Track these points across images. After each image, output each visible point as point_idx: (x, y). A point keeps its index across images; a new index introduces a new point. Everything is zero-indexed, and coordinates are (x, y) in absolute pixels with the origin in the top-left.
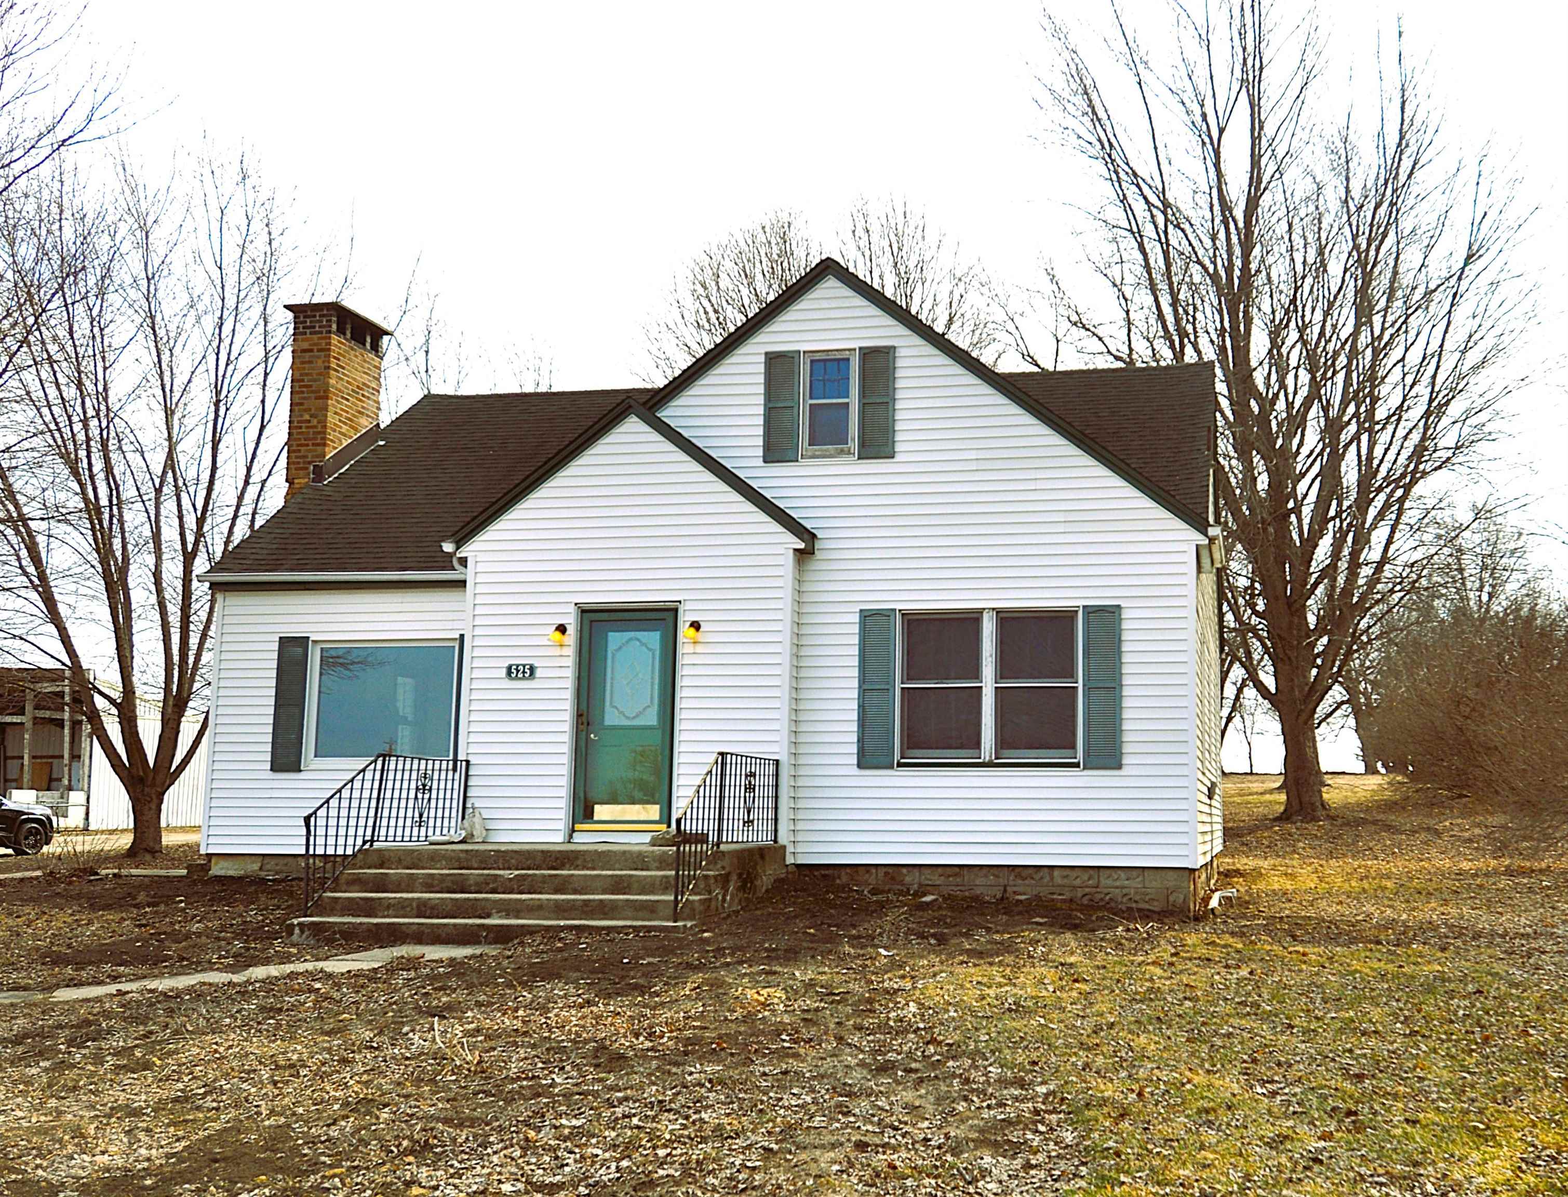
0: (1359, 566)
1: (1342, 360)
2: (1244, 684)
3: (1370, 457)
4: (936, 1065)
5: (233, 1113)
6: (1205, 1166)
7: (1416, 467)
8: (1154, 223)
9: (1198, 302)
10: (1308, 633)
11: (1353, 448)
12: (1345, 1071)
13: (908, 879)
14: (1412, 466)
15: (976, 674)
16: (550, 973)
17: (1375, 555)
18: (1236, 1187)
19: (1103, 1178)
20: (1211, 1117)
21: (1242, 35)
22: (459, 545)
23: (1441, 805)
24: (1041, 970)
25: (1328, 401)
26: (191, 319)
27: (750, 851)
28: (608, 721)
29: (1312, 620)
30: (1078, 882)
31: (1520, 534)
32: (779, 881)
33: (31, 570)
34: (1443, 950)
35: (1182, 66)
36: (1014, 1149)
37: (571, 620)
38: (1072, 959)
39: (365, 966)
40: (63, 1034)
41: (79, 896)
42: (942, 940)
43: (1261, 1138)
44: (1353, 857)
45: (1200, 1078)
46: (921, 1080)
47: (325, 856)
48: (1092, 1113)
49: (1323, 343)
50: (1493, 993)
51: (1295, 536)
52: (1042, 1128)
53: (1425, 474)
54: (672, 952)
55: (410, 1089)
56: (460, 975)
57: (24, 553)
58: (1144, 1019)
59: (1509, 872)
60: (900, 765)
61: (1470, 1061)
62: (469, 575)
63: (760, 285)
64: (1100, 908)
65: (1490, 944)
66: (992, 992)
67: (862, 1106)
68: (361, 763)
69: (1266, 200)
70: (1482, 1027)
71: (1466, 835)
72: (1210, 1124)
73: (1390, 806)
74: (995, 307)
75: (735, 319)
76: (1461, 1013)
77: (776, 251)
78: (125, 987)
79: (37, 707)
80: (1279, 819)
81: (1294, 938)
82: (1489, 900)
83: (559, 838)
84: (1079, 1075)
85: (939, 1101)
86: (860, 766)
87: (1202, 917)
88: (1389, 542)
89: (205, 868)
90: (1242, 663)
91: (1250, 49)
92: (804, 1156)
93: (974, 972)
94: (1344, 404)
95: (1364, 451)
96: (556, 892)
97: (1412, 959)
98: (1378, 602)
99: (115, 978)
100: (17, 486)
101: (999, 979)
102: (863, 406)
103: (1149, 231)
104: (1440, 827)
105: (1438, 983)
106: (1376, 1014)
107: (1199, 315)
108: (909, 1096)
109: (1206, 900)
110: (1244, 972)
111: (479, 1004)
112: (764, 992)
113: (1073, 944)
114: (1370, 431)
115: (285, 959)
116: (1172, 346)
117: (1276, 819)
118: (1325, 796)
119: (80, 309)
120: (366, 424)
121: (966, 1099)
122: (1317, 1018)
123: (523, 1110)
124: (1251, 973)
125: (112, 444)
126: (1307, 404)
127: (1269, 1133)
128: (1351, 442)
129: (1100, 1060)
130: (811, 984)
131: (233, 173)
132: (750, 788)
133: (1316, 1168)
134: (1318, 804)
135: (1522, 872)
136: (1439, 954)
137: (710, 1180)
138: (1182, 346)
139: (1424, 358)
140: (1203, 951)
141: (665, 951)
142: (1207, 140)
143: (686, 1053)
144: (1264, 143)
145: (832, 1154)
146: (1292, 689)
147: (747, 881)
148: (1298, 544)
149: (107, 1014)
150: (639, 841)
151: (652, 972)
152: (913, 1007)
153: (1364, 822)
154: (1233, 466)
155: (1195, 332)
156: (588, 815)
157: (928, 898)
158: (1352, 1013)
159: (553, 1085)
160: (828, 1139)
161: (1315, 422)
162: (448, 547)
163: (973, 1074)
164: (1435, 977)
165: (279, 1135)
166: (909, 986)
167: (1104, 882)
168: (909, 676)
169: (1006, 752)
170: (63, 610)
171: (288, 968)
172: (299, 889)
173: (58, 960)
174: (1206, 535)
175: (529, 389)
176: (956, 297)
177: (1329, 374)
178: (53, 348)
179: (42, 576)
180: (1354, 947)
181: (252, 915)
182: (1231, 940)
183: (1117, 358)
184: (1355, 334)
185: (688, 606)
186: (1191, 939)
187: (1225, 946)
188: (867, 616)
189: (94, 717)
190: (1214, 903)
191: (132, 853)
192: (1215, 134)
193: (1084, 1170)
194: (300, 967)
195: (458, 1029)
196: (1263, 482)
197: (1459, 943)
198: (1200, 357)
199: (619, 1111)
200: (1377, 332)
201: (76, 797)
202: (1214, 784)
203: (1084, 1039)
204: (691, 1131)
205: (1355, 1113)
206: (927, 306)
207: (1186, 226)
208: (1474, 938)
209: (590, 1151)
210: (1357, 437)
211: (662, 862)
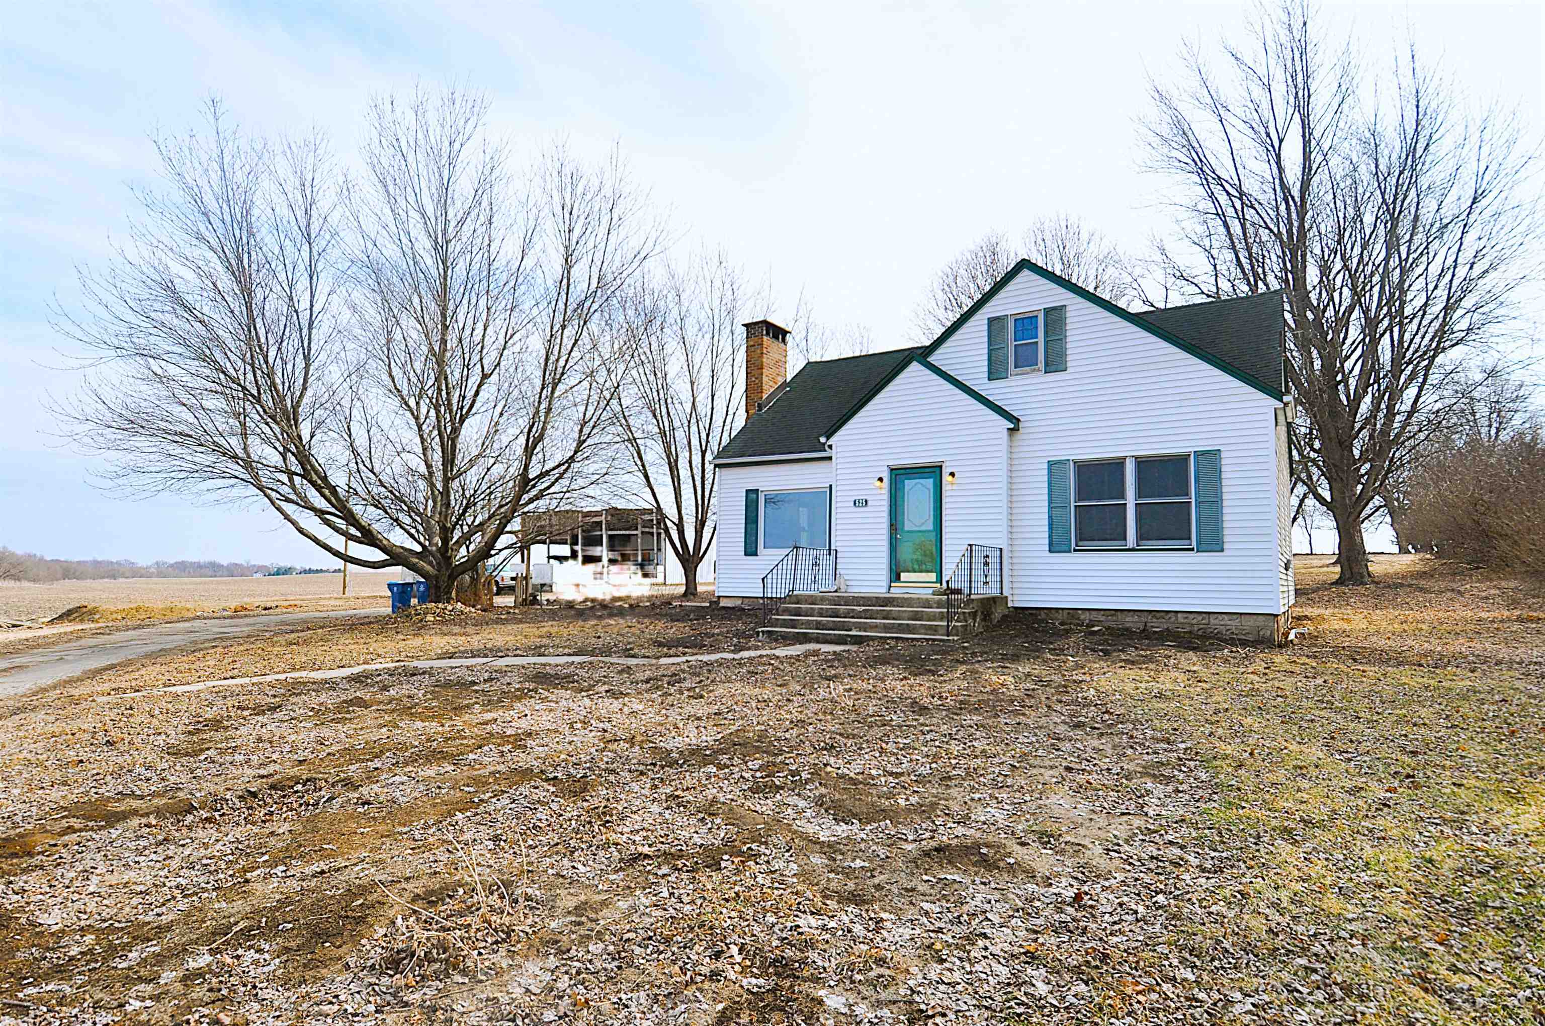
0: (1394, 415)
1: (1376, 278)
2: (1305, 496)
3: (1401, 340)
4: (1110, 726)
5: (741, 722)
6: (1302, 802)
7: (1438, 345)
8: (1234, 207)
9: (1266, 254)
10: (1355, 461)
11: (1388, 335)
12: (1403, 749)
13: (1082, 617)
14: (1434, 345)
15: (1122, 495)
16: (885, 662)
17: (1406, 406)
18: (1326, 818)
19: (1230, 803)
20: (1304, 771)
21: (1294, 78)
22: (828, 438)
23: (1462, 573)
24: (1174, 674)
25: (1367, 308)
26: (700, 334)
27: (988, 599)
28: (906, 529)
29: (1356, 453)
30: (1194, 621)
31: (1521, 386)
32: (1005, 617)
33: (639, 463)
34: (1472, 672)
35: (1250, 105)
36: (1169, 780)
37: (886, 475)
38: (1195, 668)
39: (794, 653)
40: (666, 679)
41: (666, 615)
42: (1106, 653)
43: (1343, 788)
44: (1394, 608)
45: (1294, 747)
46: (1102, 734)
47: (772, 598)
48: (1218, 763)
49: (1361, 267)
50: (1515, 702)
51: (1343, 398)
52: (1184, 769)
53: (1444, 349)
54: (948, 653)
55: (821, 717)
56: (839, 660)
57: (635, 455)
58: (1249, 707)
59: (1520, 619)
60: (1075, 550)
61: (1501, 747)
62: (833, 453)
63: (980, 281)
64: (1210, 638)
65: (1510, 669)
66: (1143, 685)
67: (1066, 746)
68: (787, 551)
69: (1315, 180)
70: (1509, 724)
71: (1484, 594)
72: (1303, 776)
73: (1422, 575)
74: (1125, 275)
75: (968, 304)
76: (1491, 714)
77: (989, 260)
78: (689, 658)
79: (644, 527)
80: (1336, 583)
81: (1355, 660)
82: (1505, 639)
83: (884, 590)
84: (1206, 739)
85: (1114, 747)
86: (1050, 551)
87: (1284, 644)
88: (1418, 397)
89: (717, 603)
90: (1304, 483)
91: (1300, 86)
92: (1034, 771)
93: (1132, 673)
94: (1379, 307)
95: (1396, 337)
96: (884, 618)
97: (1449, 677)
98: (1409, 438)
99: (684, 654)
100: (631, 423)
101: (1147, 678)
102: (1046, 342)
103: (1230, 212)
104: (1462, 589)
105: (1470, 693)
106: (1423, 712)
107: (1267, 261)
108: (1096, 743)
109: (1286, 635)
110: (1319, 681)
111: (850, 675)
112: (1002, 678)
113: (1195, 659)
114: (1401, 324)
115: (757, 648)
116: (1249, 284)
117: (1333, 584)
118: (1370, 569)
119: (653, 338)
120: (780, 380)
121: (1132, 747)
122: (1378, 713)
123: (878, 732)
124: (1325, 682)
125: (669, 401)
126: (1350, 310)
127: (1348, 784)
128: (1385, 332)
129: (1220, 731)
130: (1028, 675)
131: (716, 260)
132: (986, 564)
133: (1386, 810)
134: (1365, 574)
135: (1531, 620)
136: (1470, 674)
137: (982, 779)
138: (1256, 282)
139: (1442, 271)
140: (1289, 667)
141: (944, 653)
142: (1270, 148)
143: (961, 709)
144: (1313, 143)
145: (1051, 772)
146: (1344, 498)
147: (986, 616)
148: (1345, 403)
149: (683, 671)
150: (926, 593)
151: (936, 663)
152: (1092, 692)
153: (1402, 585)
154: (1295, 356)
155: (1264, 272)
156: (898, 578)
157: (1096, 629)
158: (1404, 711)
159: (892, 720)
160: (1047, 763)
161: (1357, 323)
162: (823, 440)
163: (1135, 733)
164: (1468, 690)
165: (763, 735)
166: (1088, 679)
167: (1212, 621)
168: (1080, 497)
169: (1144, 542)
170: (651, 480)
171: (759, 653)
172: (760, 614)
173: (661, 645)
174: (1282, 401)
175: (857, 354)
176: (1100, 271)
177: (1368, 288)
178: (643, 358)
179: (643, 465)
180: (1401, 668)
181: (740, 626)
182: (1307, 661)
183: (1208, 296)
184: (1387, 260)
185: (948, 464)
186: (1278, 659)
187: (1303, 664)
188: (1051, 464)
189: (667, 530)
190: (1292, 636)
191: (685, 594)
192: (1276, 144)
193: (1215, 797)
194: (764, 652)
195: (841, 688)
196: (1317, 364)
197: (1485, 667)
198: (1268, 288)
199: (928, 737)
200: (1404, 256)
201: (660, 568)
202: (1288, 561)
203: (1208, 717)
204: (968, 751)
205: (1413, 777)
206: (1081, 279)
207: (1257, 206)
208: (1496, 664)
209: (915, 757)
210: (1390, 328)
211: (939, 605)
